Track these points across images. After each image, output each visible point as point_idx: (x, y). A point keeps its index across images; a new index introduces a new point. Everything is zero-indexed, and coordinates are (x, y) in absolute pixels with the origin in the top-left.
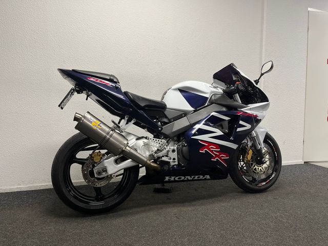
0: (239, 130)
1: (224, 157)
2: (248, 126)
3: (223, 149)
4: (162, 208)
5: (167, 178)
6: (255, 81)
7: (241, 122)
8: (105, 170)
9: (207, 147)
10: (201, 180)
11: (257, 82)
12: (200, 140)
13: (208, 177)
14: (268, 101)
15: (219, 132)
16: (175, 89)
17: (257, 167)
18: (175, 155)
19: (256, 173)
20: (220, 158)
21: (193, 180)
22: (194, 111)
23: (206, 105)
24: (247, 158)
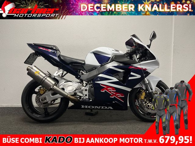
0: (130, 78)
1: (120, 96)
2: (139, 76)
3: (118, 90)
4: (80, 124)
5: (83, 107)
6: (147, 46)
7: (132, 73)
8: (45, 99)
9: (106, 89)
10: (106, 109)
11: (149, 46)
12: (101, 84)
13: (111, 108)
14: (155, 59)
15: (115, 80)
16: (91, 53)
17: (150, 105)
18: (87, 93)
19: (149, 108)
20: (117, 96)
21: (100, 109)
22: (101, 66)
23: (109, 62)
24: (141, 98)
